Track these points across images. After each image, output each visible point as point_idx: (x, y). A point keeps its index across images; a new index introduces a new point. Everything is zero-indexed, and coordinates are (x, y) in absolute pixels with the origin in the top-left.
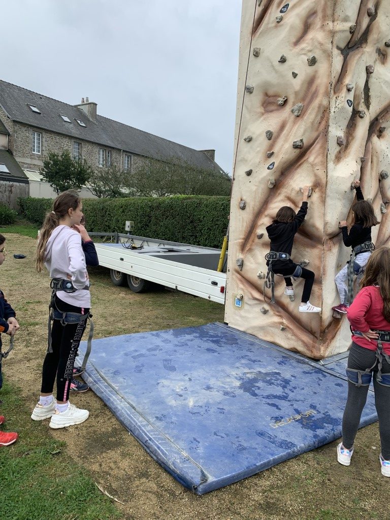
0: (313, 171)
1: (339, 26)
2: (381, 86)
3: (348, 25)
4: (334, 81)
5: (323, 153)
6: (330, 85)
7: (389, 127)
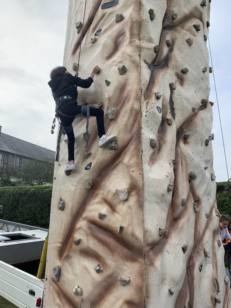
0: (129, 172)
1: (145, 44)
2: (183, 102)
3: (152, 46)
4: (144, 89)
5: (138, 155)
6: (140, 90)
7: (192, 135)
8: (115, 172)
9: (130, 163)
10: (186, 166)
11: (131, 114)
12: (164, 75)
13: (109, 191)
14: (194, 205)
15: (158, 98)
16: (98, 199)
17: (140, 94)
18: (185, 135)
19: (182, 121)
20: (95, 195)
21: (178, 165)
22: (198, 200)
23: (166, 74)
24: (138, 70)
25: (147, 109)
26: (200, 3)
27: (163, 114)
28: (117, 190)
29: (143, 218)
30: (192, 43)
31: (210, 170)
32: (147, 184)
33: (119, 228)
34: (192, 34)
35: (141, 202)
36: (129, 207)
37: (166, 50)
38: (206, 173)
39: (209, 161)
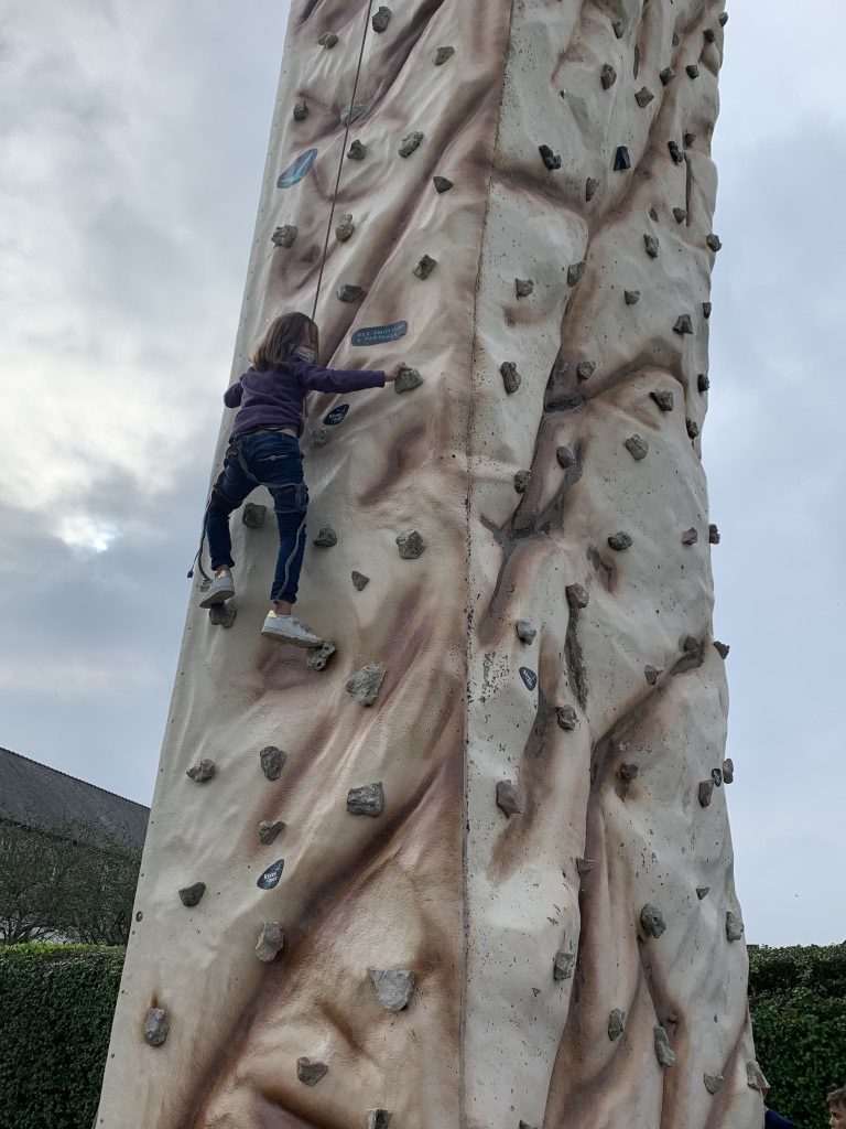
0: (417, 904)
1: (484, 467)
2: (613, 647)
3: (510, 470)
4: (478, 608)
5: (451, 839)
6: (465, 616)
7: (649, 766)
8: (368, 899)
9: (423, 869)
10: (629, 884)
11: (430, 693)
12: (546, 560)
13: (342, 974)
14: (657, 1037)
15: (524, 640)
16: (299, 1004)
17: (464, 627)
18: (623, 766)
19: (612, 716)
20: (288, 989)
21: (597, 877)
22: (673, 1018)
23: (554, 557)
24: (459, 548)
25: (486, 675)
26: (673, 325)
27: (545, 693)
28: (371, 972)
29: (462, 1079)
30: (645, 453)
31: (721, 901)
32: (480, 948)
33: (371, 1119)
34: (645, 422)
35: (457, 1019)
36: (414, 1036)
37: (553, 477)
38: (703, 911)
39: (717, 862)
